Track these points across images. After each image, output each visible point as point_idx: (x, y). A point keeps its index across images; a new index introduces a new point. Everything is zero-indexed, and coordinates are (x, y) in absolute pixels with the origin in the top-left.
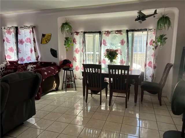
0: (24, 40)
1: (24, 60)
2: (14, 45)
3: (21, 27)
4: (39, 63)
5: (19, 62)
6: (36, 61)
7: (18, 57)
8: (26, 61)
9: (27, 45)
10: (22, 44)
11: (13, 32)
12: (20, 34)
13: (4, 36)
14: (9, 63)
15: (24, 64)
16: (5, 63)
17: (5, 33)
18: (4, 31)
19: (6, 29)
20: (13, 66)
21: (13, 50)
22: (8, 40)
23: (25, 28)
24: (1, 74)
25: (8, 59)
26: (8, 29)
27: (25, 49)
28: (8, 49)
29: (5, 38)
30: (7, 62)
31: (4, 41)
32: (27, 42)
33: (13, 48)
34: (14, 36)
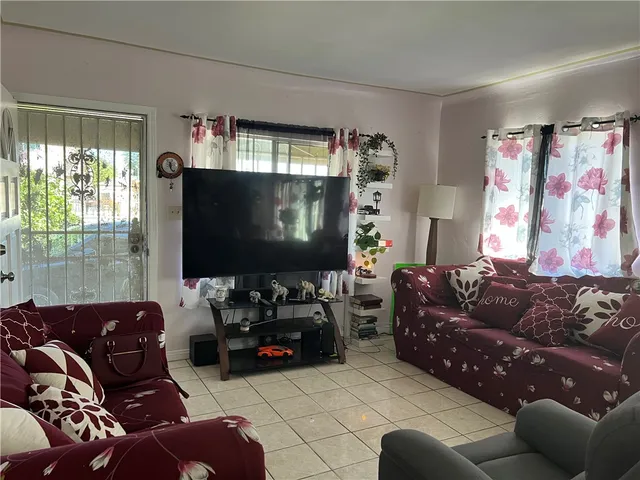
0: (570, 179)
1: (560, 262)
2: (524, 197)
3: (565, 127)
4: (635, 286)
5: (536, 270)
6: (619, 274)
8: (568, 269)
9: (585, 200)
10: (561, 195)
11: (527, 146)
12: (558, 156)
13: (490, 163)
14: (493, 268)
15: (554, 280)
16: (480, 266)
17: (494, 154)
18: (494, 145)
19: (503, 137)
20: (511, 282)
21: (516, 218)
22: (502, 179)
23: (589, 127)
24: (463, 306)
25: (488, 251)
26: (510, 136)
27: (572, 218)
28: (498, 211)
29: (491, 173)
30: (486, 261)
31: (486, 182)
32: (586, 187)
33: (517, 210)
34: (530, 162)
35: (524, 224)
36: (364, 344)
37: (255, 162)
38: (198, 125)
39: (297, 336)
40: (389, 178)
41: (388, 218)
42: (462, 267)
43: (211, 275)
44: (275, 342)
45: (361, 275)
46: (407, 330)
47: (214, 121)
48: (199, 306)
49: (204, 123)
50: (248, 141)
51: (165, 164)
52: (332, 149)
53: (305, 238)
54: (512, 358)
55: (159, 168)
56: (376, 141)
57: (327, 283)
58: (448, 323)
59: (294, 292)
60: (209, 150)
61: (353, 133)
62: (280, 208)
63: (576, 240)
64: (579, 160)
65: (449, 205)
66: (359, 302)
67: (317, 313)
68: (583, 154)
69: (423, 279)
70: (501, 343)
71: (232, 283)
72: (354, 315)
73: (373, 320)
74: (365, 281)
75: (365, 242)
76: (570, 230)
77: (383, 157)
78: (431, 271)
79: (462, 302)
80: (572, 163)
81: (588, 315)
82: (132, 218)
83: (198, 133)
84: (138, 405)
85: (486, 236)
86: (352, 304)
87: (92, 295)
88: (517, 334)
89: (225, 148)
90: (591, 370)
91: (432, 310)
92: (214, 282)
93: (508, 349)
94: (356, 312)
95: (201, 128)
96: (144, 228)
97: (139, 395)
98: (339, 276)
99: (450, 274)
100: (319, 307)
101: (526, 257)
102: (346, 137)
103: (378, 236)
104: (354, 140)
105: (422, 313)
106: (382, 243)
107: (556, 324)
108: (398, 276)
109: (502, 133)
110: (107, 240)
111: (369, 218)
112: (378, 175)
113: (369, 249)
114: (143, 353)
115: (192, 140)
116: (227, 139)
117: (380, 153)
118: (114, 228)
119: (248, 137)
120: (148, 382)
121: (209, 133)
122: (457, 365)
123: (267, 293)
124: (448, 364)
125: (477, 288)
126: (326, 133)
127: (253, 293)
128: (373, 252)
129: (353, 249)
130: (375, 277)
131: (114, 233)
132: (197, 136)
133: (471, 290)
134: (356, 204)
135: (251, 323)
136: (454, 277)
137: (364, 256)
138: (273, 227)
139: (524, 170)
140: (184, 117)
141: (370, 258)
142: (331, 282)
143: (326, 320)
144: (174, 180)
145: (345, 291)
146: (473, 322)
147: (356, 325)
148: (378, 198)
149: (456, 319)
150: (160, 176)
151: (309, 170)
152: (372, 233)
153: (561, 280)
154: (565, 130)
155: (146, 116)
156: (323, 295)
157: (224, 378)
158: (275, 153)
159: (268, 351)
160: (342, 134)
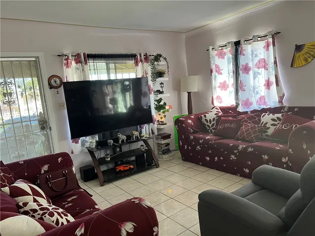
0: (250, 65)
1: (251, 104)
2: (230, 76)
3: (245, 41)
4: (286, 110)
5: (241, 109)
6: (278, 105)
7: (237, 98)
8: (255, 106)
9: (259, 74)
10: (247, 73)
11: (229, 52)
12: (244, 55)
13: (212, 62)
14: (220, 111)
15: (249, 112)
16: (215, 111)
17: (214, 57)
18: (213, 53)
19: (217, 49)
20: (230, 116)
21: (228, 86)
22: (219, 69)
23: (256, 40)
24: (209, 131)
25: (217, 104)
26: (220, 48)
27: (254, 83)
28: (219, 85)
29: (213, 67)
30: (217, 109)
31: (212, 71)
32: (259, 68)
33: (227, 83)
34: (231, 59)
35: (232, 89)
36: (165, 157)
37: (99, 75)
38: (67, 59)
39: (133, 158)
40: (165, 75)
41: (169, 95)
42: (207, 113)
43: (86, 135)
44: (123, 163)
45: (159, 124)
46: (186, 146)
47: (75, 56)
48: (82, 151)
49: (70, 58)
50: (94, 65)
51: (52, 81)
52: (137, 64)
53: (124, 111)
54: (238, 151)
55: (50, 84)
56: (157, 58)
57: (143, 130)
58: (205, 139)
59: (129, 137)
60: (74, 72)
61: (146, 55)
62: (109, 98)
63: (257, 93)
64: (254, 56)
65: (195, 85)
66: (160, 137)
67: (142, 146)
68: (255, 53)
69: (190, 121)
70: (232, 145)
71: (97, 138)
72: (159, 144)
73: (168, 144)
74: (162, 127)
75: (159, 108)
76: (254, 88)
77: (161, 65)
78: (192, 117)
79: (209, 129)
80: (251, 57)
81: (268, 125)
82: (39, 112)
83: (67, 63)
84: (71, 204)
85: (215, 97)
86: (157, 139)
87: (24, 155)
88: (238, 139)
89: (83, 70)
90: (274, 149)
91: (196, 135)
92: (88, 139)
93: (236, 147)
94: (160, 142)
95: (69, 60)
96: (46, 116)
97: (69, 200)
98: (149, 126)
99: (201, 117)
100: (142, 143)
101: (235, 104)
102: (143, 57)
103: (165, 104)
104: (146, 58)
105: (192, 137)
106: (167, 107)
107: (255, 132)
108: (178, 122)
109: (216, 47)
110: (27, 126)
111: (160, 96)
112: (160, 74)
113: (162, 111)
114: (66, 179)
115: (65, 67)
116: (83, 64)
117: (160, 63)
118: (30, 119)
119: (94, 62)
120: (72, 192)
121: (73, 62)
122: (212, 158)
123: (116, 140)
124: (208, 159)
125: (215, 122)
126: (133, 56)
127: (109, 141)
128: (164, 112)
129: (154, 112)
130: (166, 124)
131: (30, 121)
132: (67, 65)
133: (212, 123)
134: (152, 90)
135: (111, 156)
136: (204, 118)
137: (160, 115)
138: (106, 108)
139: (229, 63)
140: (59, 56)
141: (162, 115)
142: (146, 130)
143: (147, 148)
144: (59, 89)
145: (153, 133)
146: (217, 138)
147: (160, 148)
148: (162, 86)
149: (209, 137)
150: (51, 88)
151: (126, 76)
152: (162, 103)
153: (252, 112)
154: (245, 42)
155: (38, 57)
156: (143, 136)
157: (102, 185)
158: (108, 69)
159: (121, 168)
160: (140, 56)
